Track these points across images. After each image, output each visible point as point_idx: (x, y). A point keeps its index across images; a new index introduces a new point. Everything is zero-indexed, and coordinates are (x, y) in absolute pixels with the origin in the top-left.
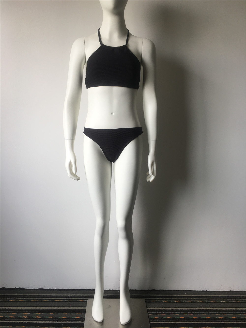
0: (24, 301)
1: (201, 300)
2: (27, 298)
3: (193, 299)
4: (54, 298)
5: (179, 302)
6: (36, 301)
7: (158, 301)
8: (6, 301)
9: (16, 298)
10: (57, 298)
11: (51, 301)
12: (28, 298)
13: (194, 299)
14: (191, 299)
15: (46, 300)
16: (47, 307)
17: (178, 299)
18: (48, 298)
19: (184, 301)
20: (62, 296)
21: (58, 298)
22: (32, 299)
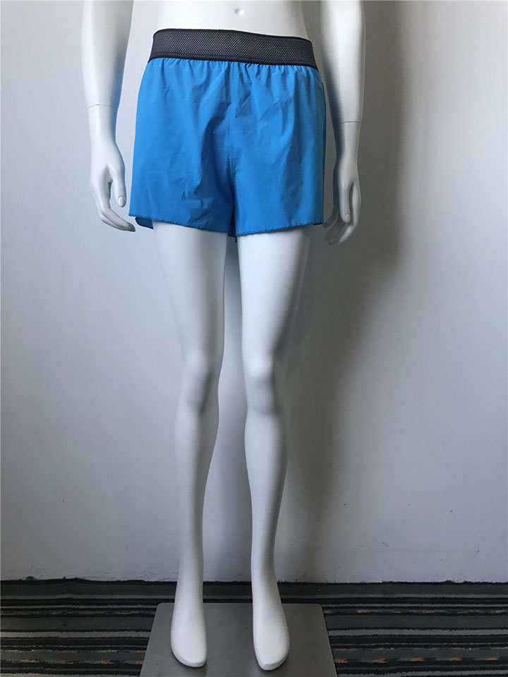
0: (92, 613)
2: (102, 607)
6: (130, 615)
7: (477, 611)
8: (41, 616)
9: (68, 606)
12: (105, 607)
22: (117, 609)
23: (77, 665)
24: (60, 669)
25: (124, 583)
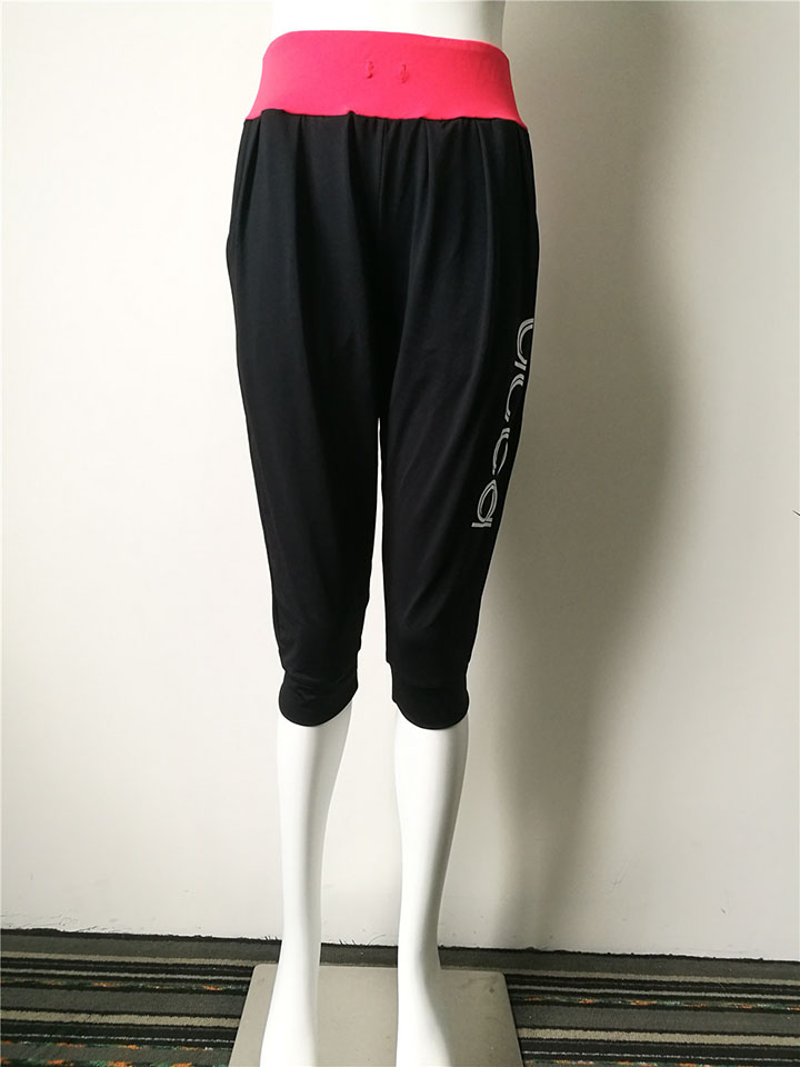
1: (746, 1000)
3: (712, 995)
4: (90, 974)
5: (650, 1007)
7: (557, 998)
10: (104, 974)
11: (76, 983)
13: (716, 994)
14: (703, 994)
15: (53, 982)
16: (50, 1011)
17: (643, 993)
18: (63, 972)
19: (670, 1003)
20: (130, 964)
21: (108, 974)
25: (26, 932)
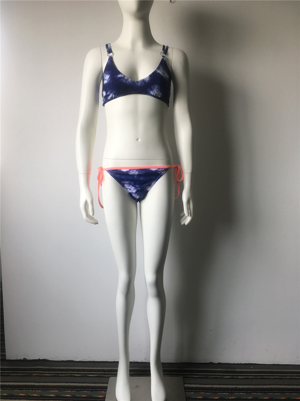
0: (50, 375)
1: (272, 376)
2: (54, 372)
4: (87, 373)
5: (244, 378)
6: (65, 376)
7: (218, 376)
8: (28, 376)
9: (40, 372)
13: (263, 374)
14: (260, 374)
15: (77, 375)
16: (78, 383)
17: (242, 374)
18: (79, 372)
19: (250, 377)
20: (97, 370)
21: (92, 373)
22: (60, 373)
23: (41, 397)
24: (34, 398)
